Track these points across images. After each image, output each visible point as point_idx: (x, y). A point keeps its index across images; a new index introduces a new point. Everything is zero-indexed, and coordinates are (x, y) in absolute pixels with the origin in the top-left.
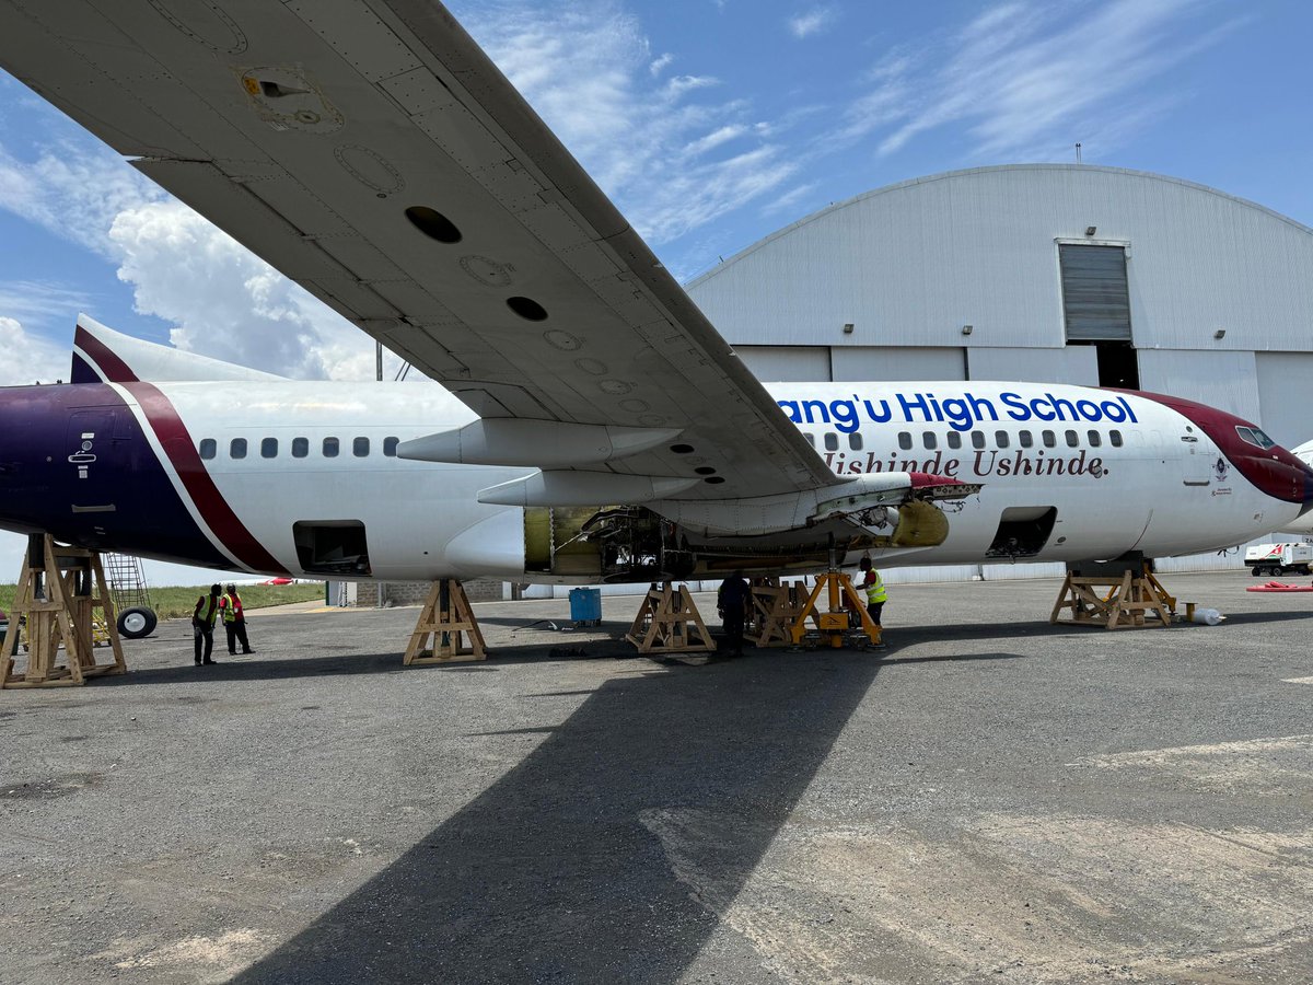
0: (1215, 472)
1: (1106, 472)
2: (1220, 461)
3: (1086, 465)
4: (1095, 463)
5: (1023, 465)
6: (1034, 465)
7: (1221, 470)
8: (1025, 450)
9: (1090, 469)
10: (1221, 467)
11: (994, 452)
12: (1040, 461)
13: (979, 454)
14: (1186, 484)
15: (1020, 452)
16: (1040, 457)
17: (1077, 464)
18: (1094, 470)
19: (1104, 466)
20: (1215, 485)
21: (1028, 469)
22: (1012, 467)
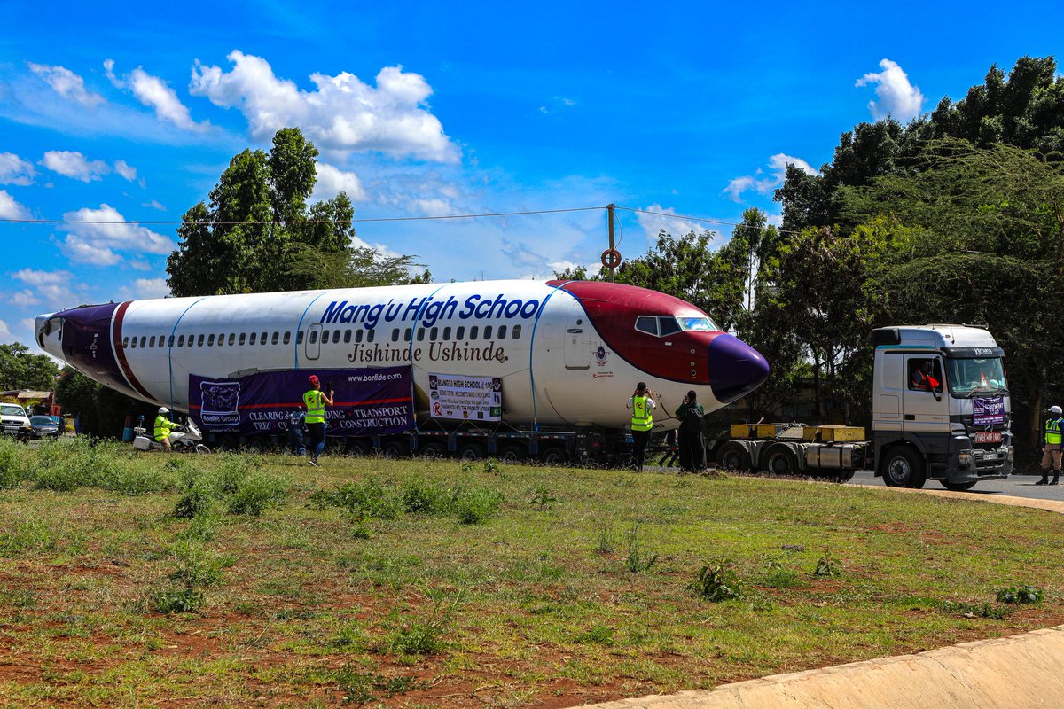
0: (595, 358)
1: (507, 358)
2: (601, 349)
3: (493, 354)
4: (500, 351)
5: (457, 352)
6: (462, 353)
7: (601, 357)
8: (458, 342)
9: (496, 356)
10: (601, 353)
11: (441, 343)
12: (466, 350)
13: (432, 344)
14: (567, 368)
15: (455, 343)
16: (466, 347)
17: (488, 352)
18: (500, 357)
19: (505, 354)
20: (595, 369)
21: (459, 356)
22: (450, 354)
